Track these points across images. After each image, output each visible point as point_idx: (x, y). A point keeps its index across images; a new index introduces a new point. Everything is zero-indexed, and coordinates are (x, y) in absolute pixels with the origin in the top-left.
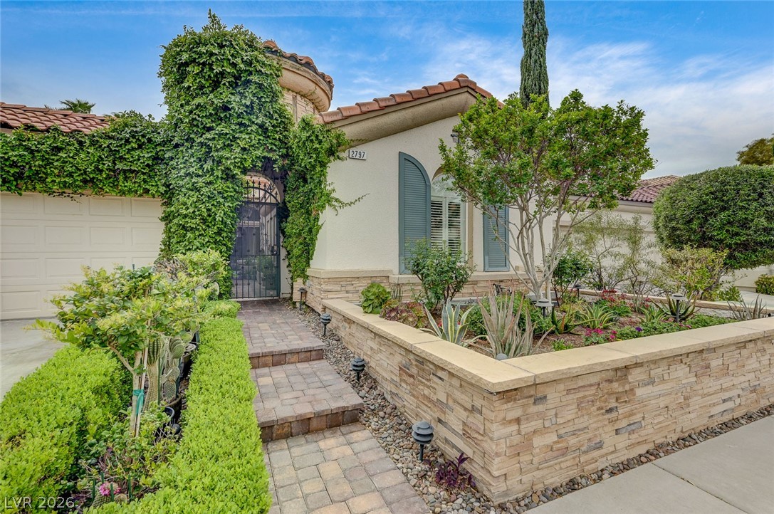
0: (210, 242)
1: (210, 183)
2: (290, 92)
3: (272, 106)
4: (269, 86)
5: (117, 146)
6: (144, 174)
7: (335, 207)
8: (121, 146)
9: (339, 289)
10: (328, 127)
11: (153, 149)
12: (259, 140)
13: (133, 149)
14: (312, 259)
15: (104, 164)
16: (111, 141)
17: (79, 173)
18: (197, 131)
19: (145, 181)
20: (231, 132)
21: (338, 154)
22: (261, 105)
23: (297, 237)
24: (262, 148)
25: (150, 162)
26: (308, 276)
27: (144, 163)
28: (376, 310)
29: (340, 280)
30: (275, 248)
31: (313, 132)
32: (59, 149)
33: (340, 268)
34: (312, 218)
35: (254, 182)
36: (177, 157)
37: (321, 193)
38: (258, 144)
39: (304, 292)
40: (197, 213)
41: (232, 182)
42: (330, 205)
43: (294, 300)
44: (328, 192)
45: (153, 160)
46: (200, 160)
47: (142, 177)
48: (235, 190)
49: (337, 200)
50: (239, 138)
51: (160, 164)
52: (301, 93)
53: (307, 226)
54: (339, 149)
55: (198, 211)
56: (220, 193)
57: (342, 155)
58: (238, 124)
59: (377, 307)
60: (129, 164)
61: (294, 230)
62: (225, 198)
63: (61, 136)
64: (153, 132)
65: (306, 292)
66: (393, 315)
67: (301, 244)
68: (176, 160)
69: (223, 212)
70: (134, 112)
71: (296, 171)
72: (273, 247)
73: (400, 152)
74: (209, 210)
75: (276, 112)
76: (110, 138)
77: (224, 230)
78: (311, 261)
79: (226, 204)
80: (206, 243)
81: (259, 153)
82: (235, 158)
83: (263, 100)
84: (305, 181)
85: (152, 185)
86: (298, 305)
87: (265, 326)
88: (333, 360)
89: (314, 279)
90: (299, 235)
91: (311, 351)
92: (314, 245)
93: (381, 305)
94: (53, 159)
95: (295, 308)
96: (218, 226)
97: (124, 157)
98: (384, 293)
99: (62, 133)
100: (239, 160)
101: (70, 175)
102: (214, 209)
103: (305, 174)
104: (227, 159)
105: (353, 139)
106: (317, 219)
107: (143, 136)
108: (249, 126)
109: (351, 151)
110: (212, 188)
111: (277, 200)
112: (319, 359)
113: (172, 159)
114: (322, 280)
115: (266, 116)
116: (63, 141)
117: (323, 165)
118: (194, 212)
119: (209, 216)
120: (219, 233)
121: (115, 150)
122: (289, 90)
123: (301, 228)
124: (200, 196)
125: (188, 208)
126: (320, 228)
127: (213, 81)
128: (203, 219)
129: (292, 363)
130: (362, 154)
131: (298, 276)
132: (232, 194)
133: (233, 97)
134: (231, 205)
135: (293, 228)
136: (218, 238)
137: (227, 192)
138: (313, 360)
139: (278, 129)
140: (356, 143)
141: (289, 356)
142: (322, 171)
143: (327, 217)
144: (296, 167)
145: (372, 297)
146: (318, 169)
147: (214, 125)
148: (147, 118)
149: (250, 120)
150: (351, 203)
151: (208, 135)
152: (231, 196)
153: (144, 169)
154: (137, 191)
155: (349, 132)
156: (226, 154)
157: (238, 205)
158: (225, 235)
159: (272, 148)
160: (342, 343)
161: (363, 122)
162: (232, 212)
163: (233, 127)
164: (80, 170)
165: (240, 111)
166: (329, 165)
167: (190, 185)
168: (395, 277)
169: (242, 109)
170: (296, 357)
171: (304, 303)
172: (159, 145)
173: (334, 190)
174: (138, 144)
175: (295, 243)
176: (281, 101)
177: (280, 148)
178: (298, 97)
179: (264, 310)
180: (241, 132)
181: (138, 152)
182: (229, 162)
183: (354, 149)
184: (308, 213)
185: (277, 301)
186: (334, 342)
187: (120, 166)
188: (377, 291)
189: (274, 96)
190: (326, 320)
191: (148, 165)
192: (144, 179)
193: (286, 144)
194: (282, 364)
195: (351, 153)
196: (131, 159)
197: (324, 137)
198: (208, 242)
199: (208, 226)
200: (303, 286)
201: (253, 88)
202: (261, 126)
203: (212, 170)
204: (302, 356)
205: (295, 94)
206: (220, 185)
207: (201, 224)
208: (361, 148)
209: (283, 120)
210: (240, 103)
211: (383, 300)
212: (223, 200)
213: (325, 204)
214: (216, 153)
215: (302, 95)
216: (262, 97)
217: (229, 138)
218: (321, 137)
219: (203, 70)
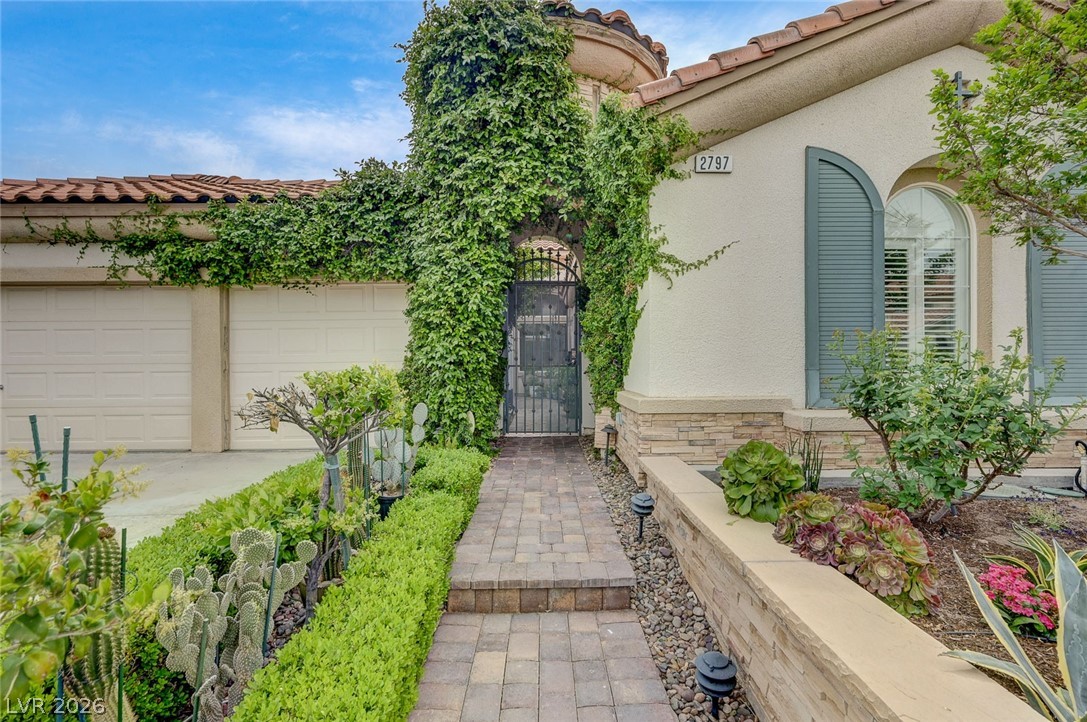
0: (460, 346)
1: (462, 250)
2: (589, 80)
3: (555, 105)
4: (550, 69)
5: (348, 210)
6: (381, 246)
7: (665, 273)
8: (352, 209)
9: (674, 437)
10: (651, 112)
11: (392, 208)
12: (536, 167)
13: (368, 211)
14: (627, 374)
15: (331, 237)
16: (342, 203)
17: (304, 252)
18: (444, 168)
19: (382, 258)
20: (491, 161)
21: (672, 167)
22: (537, 108)
23: (601, 336)
24: (540, 181)
25: (388, 229)
26: (619, 406)
27: (379, 229)
28: (761, 510)
29: (675, 417)
30: (574, 354)
31: (621, 126)
32: (283, 222)
33: (676, 394)
34: (625, 299)
35: (541, 250)
36: (422, 215)
37: (640, 248)
38: (532, 175)
39: (612, 433)
40: (442, 300)
41: (495, 247)
42: (656, 269)
43: (596, 446)
44: (652, 244)
45: (392, 225)
46: (450, 217)
47: (378, 251)
48: (500, 260)
49: (670, 259)
50: (502, 169)
51: (403, 230)
52: (609, 80)
53: (618, 313)
54: (675, 155)
55: (444, 296)
56: (476, 265)
57: (679, 168)
58: (502, 146)
59: (764, 502)
60: (363, 233)
61: (595, 324)
62: (484, 273)
63: (286, 204)
64: (392, 183)
65: (617, 433)
66: (819, 544)
67: (608, 346)
68: (420, 221)
69: (479, 296)
70: (374, 160)
71: (599, 217)
72: (570, 353)
73: (808, 147)
74: (459, 294)
75: (563, 115)
76: (340, 200)
77: (481, 327)
78: (625, 377)
79: (485, 283)
80: (454, 349)
81: (533, 190)
82: (497, 203)
83: (540, 96)
84: (614, 234)
85: (392, 263)
86: (603, 454)
87: (533, 499)
88: (653, 618)
89: (628, 412)
90: (605, 330)
91: (602, 588)
92: (629, 349)
93: (775, 499)
94: (278, 237)
95: (598, 458)
96: (473, 319)
97: (356, 223)
98: (784, 470)
99: (289, 201)
100: (503, 206)
101: (294, 257)
102: (465, 292)
103: (615, 220)
104: (485, 206)
105: (704, 131)
106: (633, 300)
107: (379, 191)
108: (518, 146)
109: (699, 157)
110: (463, 257)
111: (576, 277)
112: (622, 608)
113: (414, 219)
114: (641, 418)
115: (545, 124)
116: (289, 210)
117: (642, 191)
118: (438, 297)
119: (460, 303)
120: (475, 330)
121: (344, 215)
122: (586, 77)
123: (607, 319)
124: (446, 273)
125: (429, 293)
126: (639, 316)
127: (467, 84)
128: (452, 310)
129: (562, 610)
130: (723, 161)
131: (604, 403)
132: (495, 266)
133: (492, 101)
134: (492, 284)
135: (594, 320)
136: (474, 340)
137: (486, 262)
138: (608, 609)
139: (565, 145)
140: (710, 139)
141: (554, 595)
142: (639, 203)
143: (652, 293)
144: (599, 209)
145: (752, 478)
146: (632, 199)
147: (467, 154)
148: (391, 167)
149: (520, 136)
150: (700, 262)
151: (457, 172)
152: (493, 269)
153: (381, 239)
154: (371, 273)
155: (695, 117)
156: (483, 198)
157: (504, 283)
158: (483, 333)
159: (556, 181)
160: (676, 566)
161: (726, 92)
162: (494, 295)
163: (494, 152)
164: (305, 248)
165: (503, 121)
166: (654, 189)
167: (434, 256)
168: (800, 416)
169: (507, 118)
170: (570, 597)
171: (613, 452)
172: (399, 201)
173: (664, 240)
174: (374, 204)
175: (598, 346)
176: (572, 96)
177: (571, 178)
178: (604, 88)
179: (547, 460)
180: (506, 159)
181: (373, 215)
182: (487, 212)
183: (706, 154)
184: (619, 290)
185: (575, 440)
186: (660, 561)
187: (352, 237)
188: (765, 463)
189: (560, 87)
190: (643, 508)
191: (386, 233)
192: (381, 254)
193: (581, 170)
194: (541, 611)
195: (699, 163)
196: (365, 227)
197: (642, 132)
198: (458, 346)
199: (459, 320)
200: (612, 423)
201: (523, 80)
202: (538, 144)
203: (465, 229)
204: (584, 597)
205: (598, 83)
206: (476, 252)
207: (448, 318)
208: (719, 151)
209: (574, 127)
210: (504, 109)
211: (783, 489)
212: (480, 276)
213: (645, 268)
214: (470, 200)
215: (609, 84)
216: (538, 92)
217: (489, 172)
218: (636, 133)
219: (451, 70)
